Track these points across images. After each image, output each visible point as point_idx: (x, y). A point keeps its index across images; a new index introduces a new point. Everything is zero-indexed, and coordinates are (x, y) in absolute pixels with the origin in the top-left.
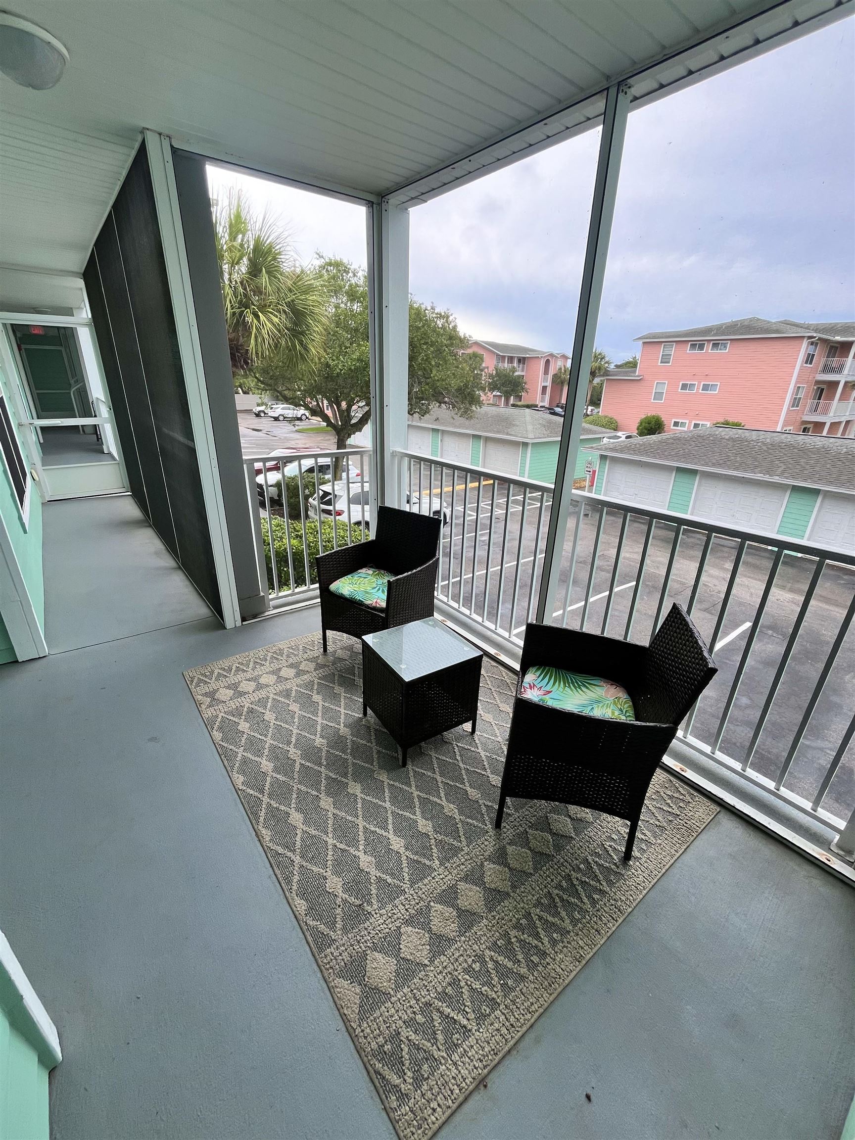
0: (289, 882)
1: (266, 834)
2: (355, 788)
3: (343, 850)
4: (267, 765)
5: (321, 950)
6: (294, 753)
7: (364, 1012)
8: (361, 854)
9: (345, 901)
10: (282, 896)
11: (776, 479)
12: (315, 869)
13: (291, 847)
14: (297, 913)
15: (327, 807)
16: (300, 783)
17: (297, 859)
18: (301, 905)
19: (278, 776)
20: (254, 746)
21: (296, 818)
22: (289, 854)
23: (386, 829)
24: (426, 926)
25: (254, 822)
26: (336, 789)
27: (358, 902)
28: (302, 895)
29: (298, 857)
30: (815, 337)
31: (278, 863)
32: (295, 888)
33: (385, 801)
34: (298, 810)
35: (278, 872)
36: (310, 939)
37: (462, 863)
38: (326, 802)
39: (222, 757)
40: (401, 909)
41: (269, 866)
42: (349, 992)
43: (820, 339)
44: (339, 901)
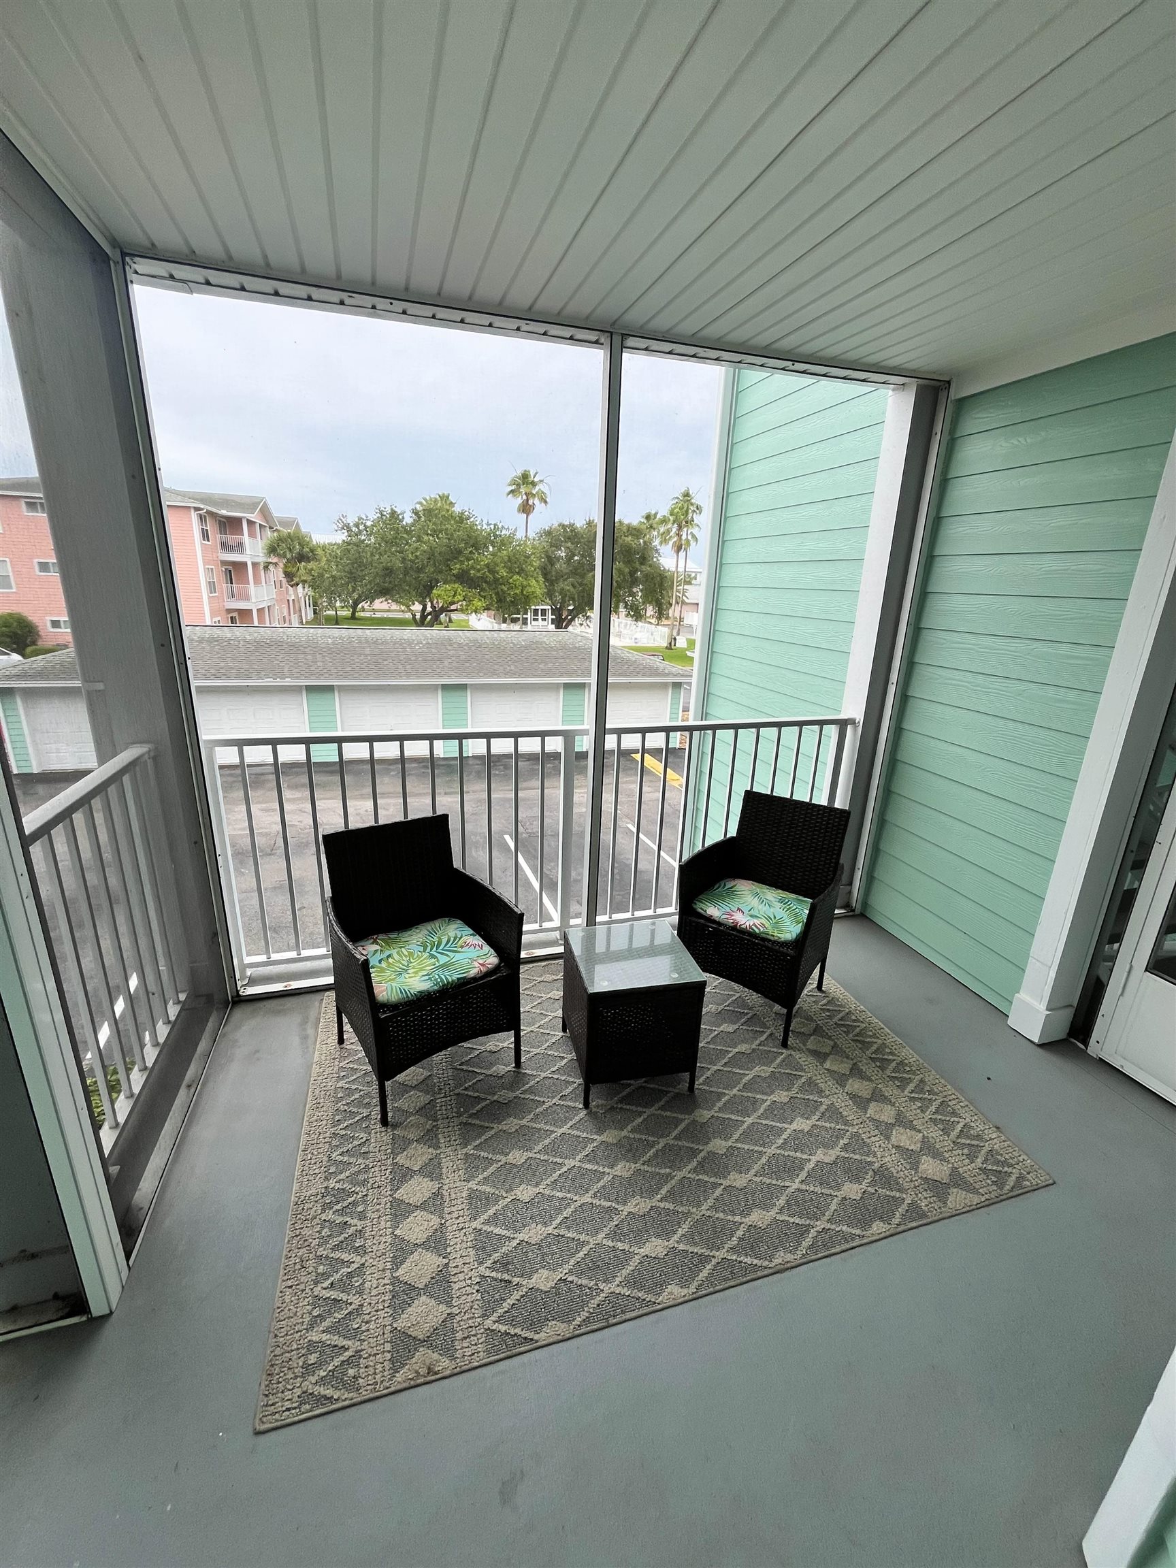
0: (853, 1237)
1: (780, 1258)
2: (719, 1145)
3: (809, 1175)
4: (655, 1247)
5: (924, 1215)
6: (638, 1205)
7: (971, 1189)
8: (814, 1159)
9: (871, 1184)
10: (867, 1247)
11: (288, 682)
12: (833, 1207)
13: (804, 1230)
14: (888, 1233)
15: (745, 1181)
16: (698, 1206)
17: (820, 1225)
18: (878, 1228)
19: (680, 1232)
20: (597, 1267)
21: (757, 1217)
22: (813, 1232)
23: (782, 1130)
24: (890, 1126)
25: (759, 1274)
26: (716, 1165)
27: (871, 1173)
28: (866, 1225)
29: (818, 1223)
30: (202, 509)
31: (826, 1248)
32: (858, 1232)
33: (744, 1122)
34: (745, 1214)
35: (838, 1249)
36: (914, 1224)
37: (827, 1084)
38: (738, 1180)
39: (612, 1321)
40: (876, 1142)
41: (828, 1259)
42: (957, 1198)
43: (208, 512)
44: (871, 1190)
